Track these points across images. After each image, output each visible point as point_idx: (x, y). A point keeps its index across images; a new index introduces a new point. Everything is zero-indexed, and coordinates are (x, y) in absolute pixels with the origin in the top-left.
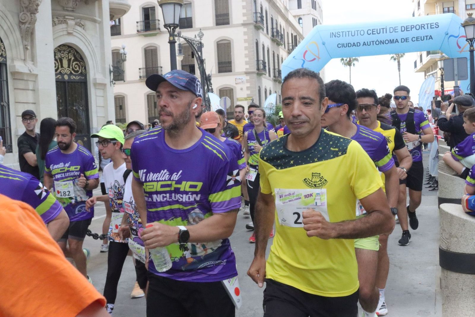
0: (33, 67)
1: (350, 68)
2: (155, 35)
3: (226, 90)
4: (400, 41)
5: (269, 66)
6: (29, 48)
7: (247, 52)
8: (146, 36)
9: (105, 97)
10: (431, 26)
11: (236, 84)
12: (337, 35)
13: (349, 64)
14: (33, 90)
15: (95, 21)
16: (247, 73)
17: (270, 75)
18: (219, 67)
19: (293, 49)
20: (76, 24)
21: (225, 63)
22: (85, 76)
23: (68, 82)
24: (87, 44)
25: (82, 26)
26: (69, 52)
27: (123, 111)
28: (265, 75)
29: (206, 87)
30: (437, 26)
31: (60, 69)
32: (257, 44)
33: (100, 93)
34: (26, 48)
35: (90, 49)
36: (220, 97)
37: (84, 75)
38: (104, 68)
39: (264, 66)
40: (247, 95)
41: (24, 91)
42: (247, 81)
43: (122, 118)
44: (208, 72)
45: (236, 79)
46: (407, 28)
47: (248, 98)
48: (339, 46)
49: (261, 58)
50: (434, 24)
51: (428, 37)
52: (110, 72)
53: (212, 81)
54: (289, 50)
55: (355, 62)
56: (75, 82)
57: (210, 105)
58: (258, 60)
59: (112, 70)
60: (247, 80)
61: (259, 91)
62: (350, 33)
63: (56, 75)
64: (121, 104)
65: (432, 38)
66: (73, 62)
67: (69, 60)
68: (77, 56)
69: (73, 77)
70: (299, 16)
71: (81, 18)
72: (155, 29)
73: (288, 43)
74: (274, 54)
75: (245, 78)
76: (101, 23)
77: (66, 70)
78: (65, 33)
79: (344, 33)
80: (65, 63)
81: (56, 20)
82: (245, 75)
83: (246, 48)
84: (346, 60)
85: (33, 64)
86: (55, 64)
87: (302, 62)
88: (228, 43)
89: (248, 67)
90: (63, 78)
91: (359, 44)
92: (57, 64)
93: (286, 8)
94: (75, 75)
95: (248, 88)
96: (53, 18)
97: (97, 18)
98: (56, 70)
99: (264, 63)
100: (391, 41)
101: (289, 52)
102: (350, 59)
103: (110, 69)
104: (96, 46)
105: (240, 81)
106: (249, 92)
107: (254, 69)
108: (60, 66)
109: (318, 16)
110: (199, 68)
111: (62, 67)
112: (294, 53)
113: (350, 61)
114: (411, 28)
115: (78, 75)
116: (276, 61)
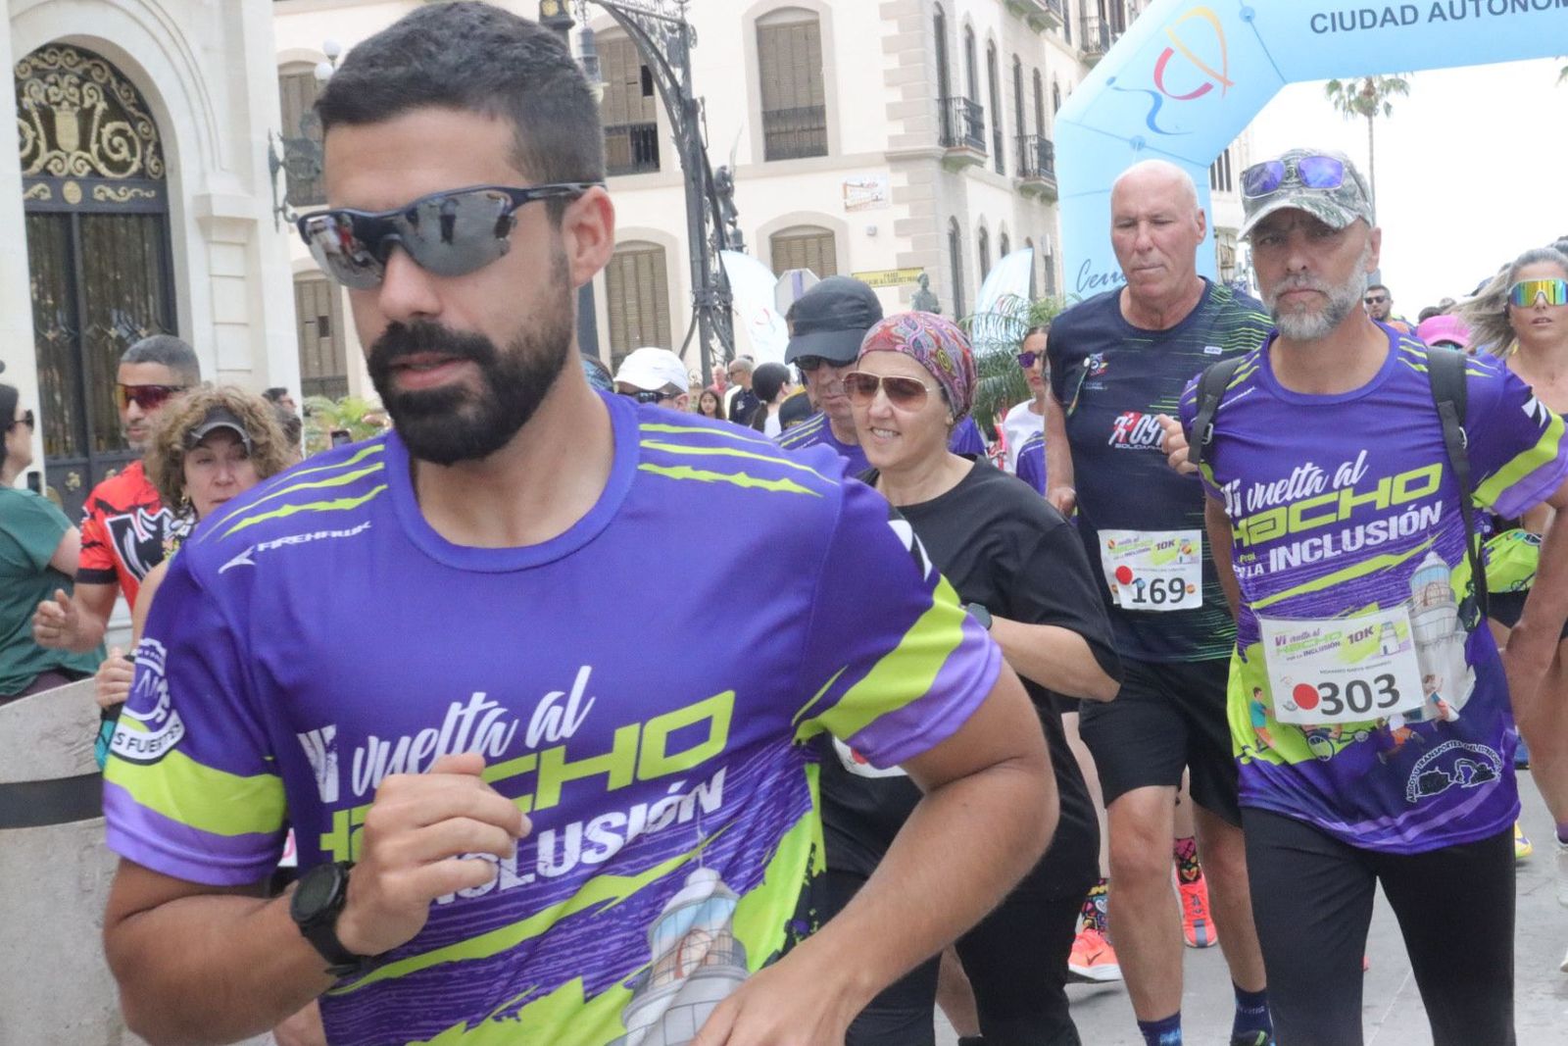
1: (1371, 123)
3: (804, 238)
5: (995, 123)
7: (893, 62)
9: (251, 281)
11: (847, 208)
13: (1366, 104)
16: (895, 159)
17: (1000, 167)
18: (768, 136)
19: (1105, 43)
21: (795, 113)
22: (161, 186)
23: (83, 216)
26: (85, 78)
27: (333, 345)
28: (980, 164)
29: (710, 228)
32: (940, 23)
33: (226, 260)
36: (777, 271)
37: (156, 181)
39: (976, 127)
40: (899, 256)
42: (898, 196)
43: (328, 373)
44: (716, 160)
45: (845, 186)
47: (901, 274)
48: (1320, 24)
49: (959, 88)
52: (275, 165)
53: (737, 199)
54: (1085, 48)
55: (1393, 97)
56: (112, 215)
57: (728, 309)
58: (945, 100)
59: (280, 155)
60: (896, 191)
61: (954, 238)
64: (323, 312)
66: (102, 125)
68: (121, 95)
69: (103, 193)
73: (1083, 19)
74: (1017, 70)
75: (891, 180)
77: (72, 160)
82: (886, 169)
83: (889, 46)
84: (1352, 88)
86: (21, 131)
87: (1150, 101)
88: (806, 24)
89: (898, 129)
90: (58, 194)
91: (1409, 15)
94: (114, 184)
95: (901, 228)
99: (974, 111)
101: (1089, 59)
102: (1370, 84)
103: (272, 155)
105: (865, 195)
106: (905, 246)
107: (931, 142)
108: (43, 144)
110: (679, 140)
112: (1110, 62)
113: (1369, 92)
116: (1029, 100)
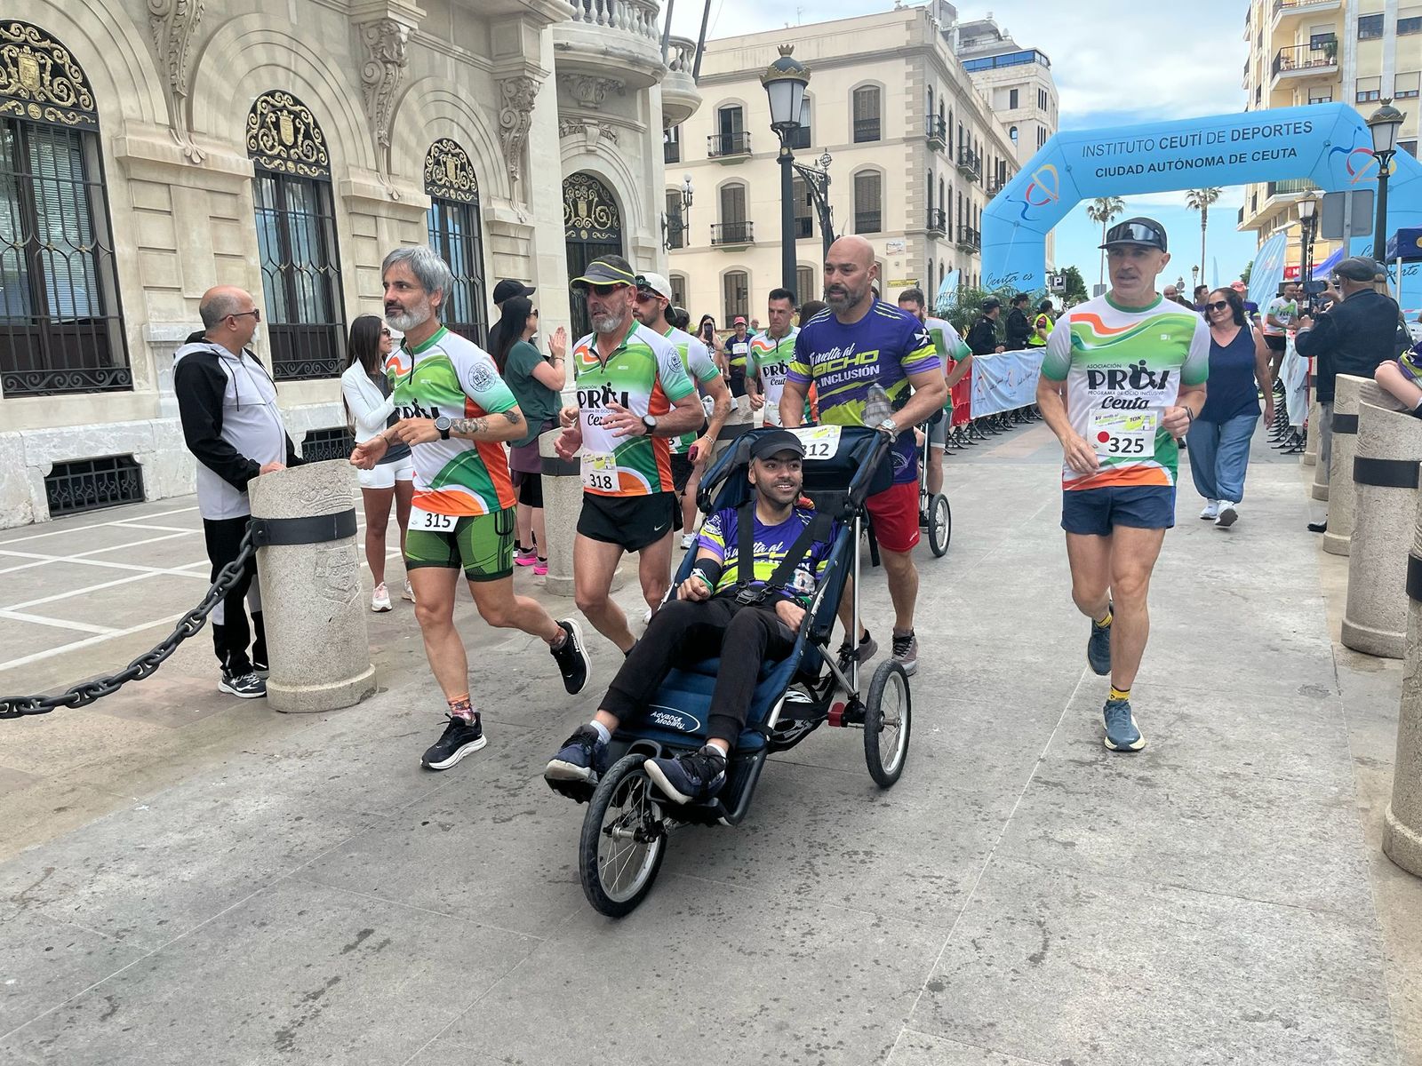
0: (525, 212)
2: (741, 161)
4: (1226, 160)
5: (950, 220)
6: (518, 177)
7: (910, 193)
8: (724, 163)
10: (1295, 128)
11: (888, 254)
12: (1096, 151)
13: (1104, 216)
14: (526, 256)
15: (636, 129)
16: (908, 234)
17: (950, 239)
18: (857, 223)
19: (997, 189)
20: (601, 134)
21: (868, 214)
23: (588, 244)
24: (621, 172)
25: (612, 137)
26: (589, 187)
28: (943, 237)
30: (1308, 129)
31: (573, 219)
32: (930, 177)
34: (512, 178)
35: (626, 180)
38: (651, 219)
39: (942, 221)
40: (908, 274)
41: (511, 258)
42: (909, 249)
45: (888, 244)
46: (1244, 133)
48: (1100, 173)
49: (937, 205)
50: (1302, 125)
51: (1287, 153)
52: (663, 226)
54: (989, 190)
55: (1116, 213)
56: (599, 244)
58: (930, 210)
59: (665, 222)
60: (908, 247)
61: (930, 267)
62: (1125, 145)
63: (567, 230)
65: (1295, 154)
66: (596, 207)
67: (589, 204)
68: (604, 195)
69: (596, 235)
70: (1012, 122)
71: (611, 123)
72: (741, 150)
73: (989, 177)
74: (960, 198)
75: (906, 243)
76: (646, 132)
78: (582, 150)
79: (1112, 147)
80: (582, 207)
81: (565, 125)
82: (905, 238)
83: (909, 186)
84: (1098, 210)
85: (526, 208)
87: (1023, 206)
88: (875, 177)
89: (911, 221)
91: (1140, 169)
92: (568, 210)
93: (988, 108)
94: (600, 232)
95: (909, 262)
96: (560, 122)
97: (639, 123)
98: (566, 222)
99: (942, 215)
100: (1209, 162)
101: (990, 196)
102: (1106, 207)
103: (662, 220)
104: (637, 177)
105: (895, 249)
106: (910, 270)
107: (924, 228)
108: (573, 214)
109: (1049, 123)
110: (821, 224)
111: (577, 215)
112: (1000, 196)
113: (1105, 211)
114: (1254, 133)
115: (606, 231)
116: (964, 211)
